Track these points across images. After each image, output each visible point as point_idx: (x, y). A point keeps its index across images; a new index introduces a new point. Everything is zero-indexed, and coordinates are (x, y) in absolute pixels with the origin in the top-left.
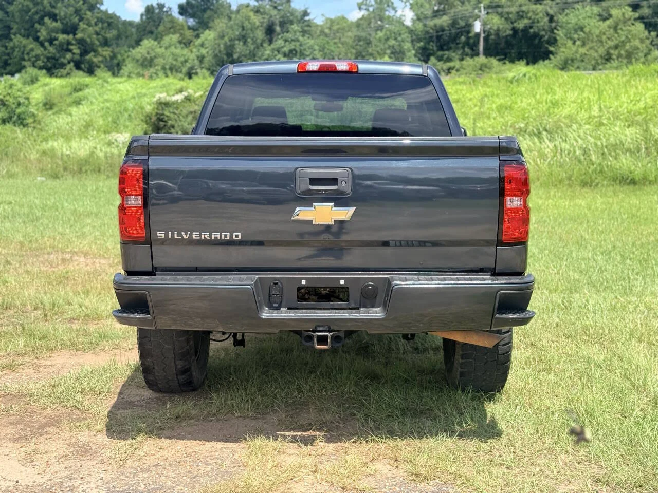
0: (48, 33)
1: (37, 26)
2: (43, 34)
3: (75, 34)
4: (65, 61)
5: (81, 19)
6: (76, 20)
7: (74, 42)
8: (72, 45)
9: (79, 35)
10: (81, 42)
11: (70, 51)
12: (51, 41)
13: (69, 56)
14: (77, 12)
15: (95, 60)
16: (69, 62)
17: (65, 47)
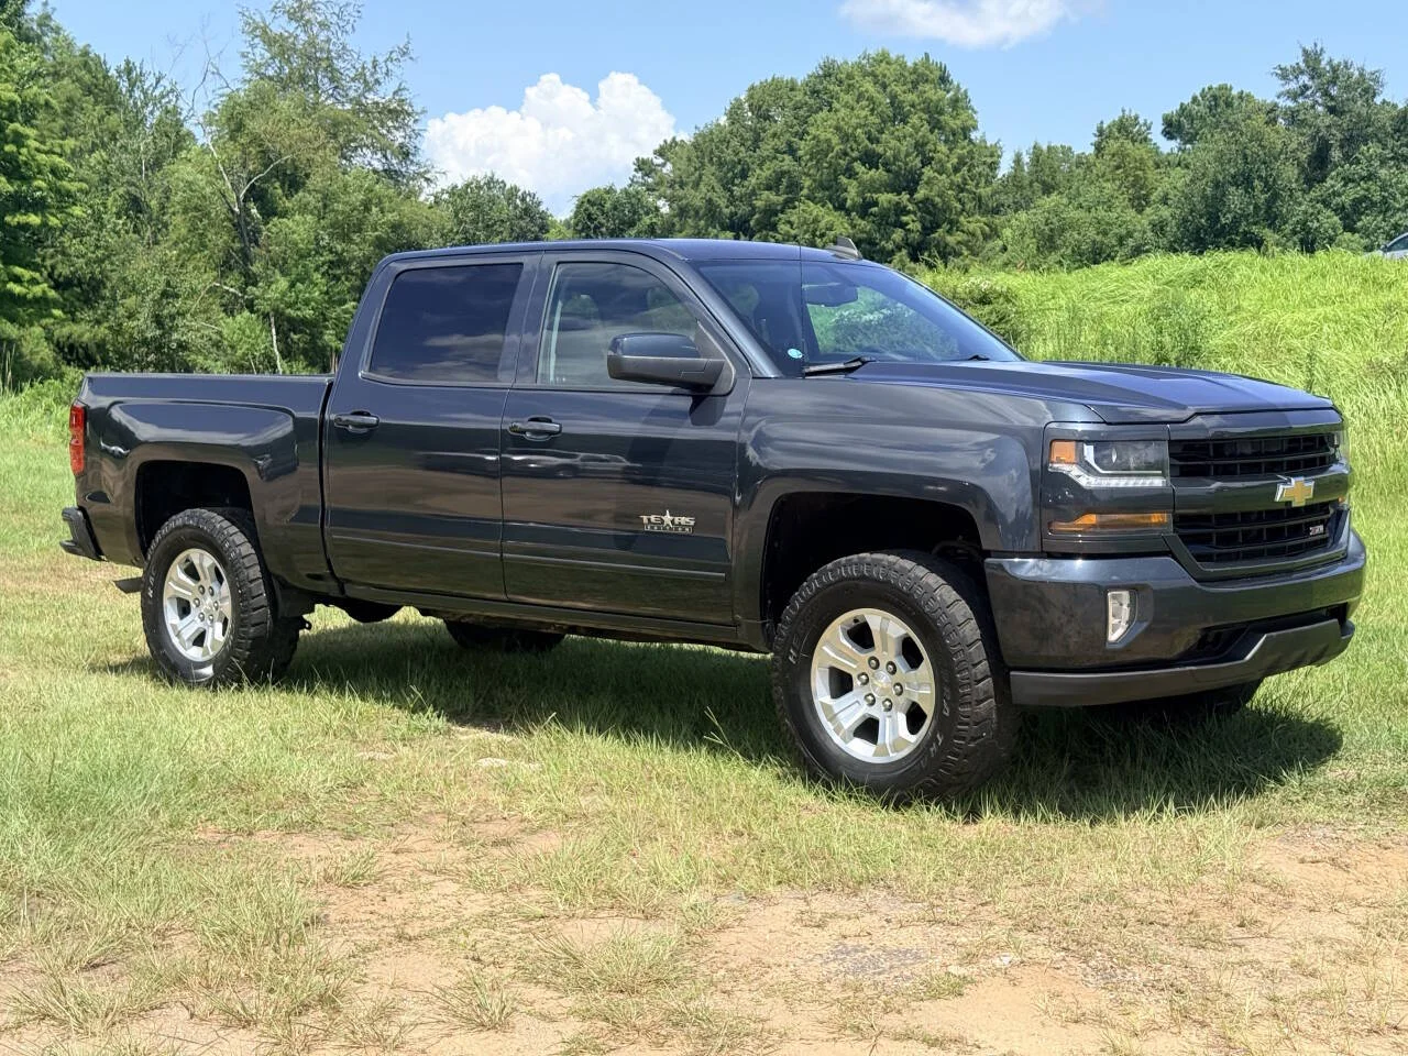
0: (861, 194)
1: (843, 180)
2: (852, 194)
3: (912, 192)
4: (890, 246)
5: (926, 162)
6: (917, 162)
7: (910, 207)
8: (908, 213)
9: (921, 193)
10: (926, 206)
11: (903, 225)
12: (864, 209)
13: (898, 235)
14: (920, 146)
15: (950, 240)
16: (899, 248)
17: (892, 219)
